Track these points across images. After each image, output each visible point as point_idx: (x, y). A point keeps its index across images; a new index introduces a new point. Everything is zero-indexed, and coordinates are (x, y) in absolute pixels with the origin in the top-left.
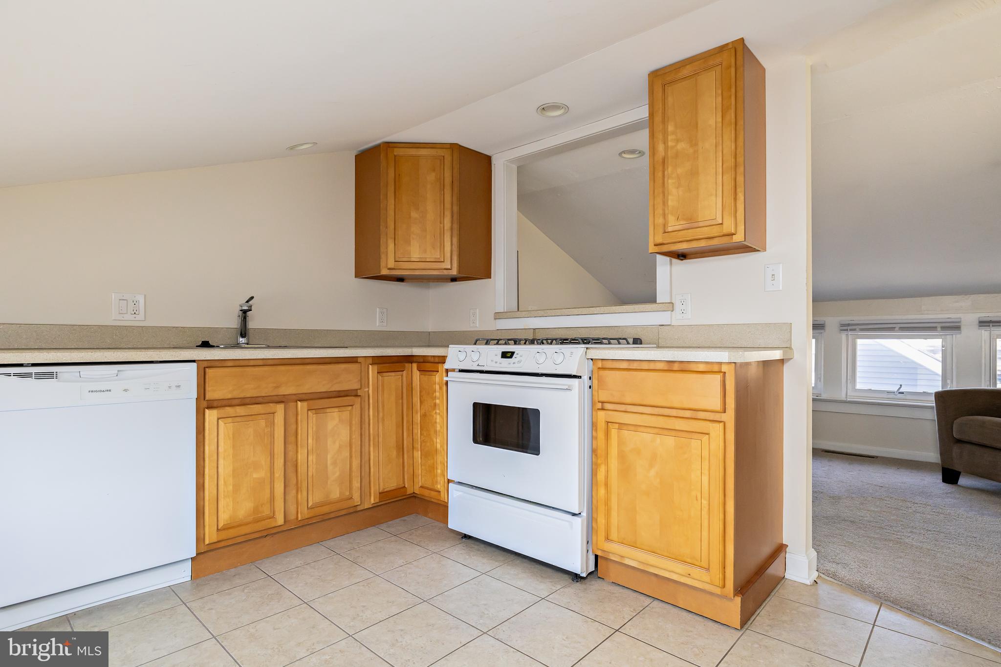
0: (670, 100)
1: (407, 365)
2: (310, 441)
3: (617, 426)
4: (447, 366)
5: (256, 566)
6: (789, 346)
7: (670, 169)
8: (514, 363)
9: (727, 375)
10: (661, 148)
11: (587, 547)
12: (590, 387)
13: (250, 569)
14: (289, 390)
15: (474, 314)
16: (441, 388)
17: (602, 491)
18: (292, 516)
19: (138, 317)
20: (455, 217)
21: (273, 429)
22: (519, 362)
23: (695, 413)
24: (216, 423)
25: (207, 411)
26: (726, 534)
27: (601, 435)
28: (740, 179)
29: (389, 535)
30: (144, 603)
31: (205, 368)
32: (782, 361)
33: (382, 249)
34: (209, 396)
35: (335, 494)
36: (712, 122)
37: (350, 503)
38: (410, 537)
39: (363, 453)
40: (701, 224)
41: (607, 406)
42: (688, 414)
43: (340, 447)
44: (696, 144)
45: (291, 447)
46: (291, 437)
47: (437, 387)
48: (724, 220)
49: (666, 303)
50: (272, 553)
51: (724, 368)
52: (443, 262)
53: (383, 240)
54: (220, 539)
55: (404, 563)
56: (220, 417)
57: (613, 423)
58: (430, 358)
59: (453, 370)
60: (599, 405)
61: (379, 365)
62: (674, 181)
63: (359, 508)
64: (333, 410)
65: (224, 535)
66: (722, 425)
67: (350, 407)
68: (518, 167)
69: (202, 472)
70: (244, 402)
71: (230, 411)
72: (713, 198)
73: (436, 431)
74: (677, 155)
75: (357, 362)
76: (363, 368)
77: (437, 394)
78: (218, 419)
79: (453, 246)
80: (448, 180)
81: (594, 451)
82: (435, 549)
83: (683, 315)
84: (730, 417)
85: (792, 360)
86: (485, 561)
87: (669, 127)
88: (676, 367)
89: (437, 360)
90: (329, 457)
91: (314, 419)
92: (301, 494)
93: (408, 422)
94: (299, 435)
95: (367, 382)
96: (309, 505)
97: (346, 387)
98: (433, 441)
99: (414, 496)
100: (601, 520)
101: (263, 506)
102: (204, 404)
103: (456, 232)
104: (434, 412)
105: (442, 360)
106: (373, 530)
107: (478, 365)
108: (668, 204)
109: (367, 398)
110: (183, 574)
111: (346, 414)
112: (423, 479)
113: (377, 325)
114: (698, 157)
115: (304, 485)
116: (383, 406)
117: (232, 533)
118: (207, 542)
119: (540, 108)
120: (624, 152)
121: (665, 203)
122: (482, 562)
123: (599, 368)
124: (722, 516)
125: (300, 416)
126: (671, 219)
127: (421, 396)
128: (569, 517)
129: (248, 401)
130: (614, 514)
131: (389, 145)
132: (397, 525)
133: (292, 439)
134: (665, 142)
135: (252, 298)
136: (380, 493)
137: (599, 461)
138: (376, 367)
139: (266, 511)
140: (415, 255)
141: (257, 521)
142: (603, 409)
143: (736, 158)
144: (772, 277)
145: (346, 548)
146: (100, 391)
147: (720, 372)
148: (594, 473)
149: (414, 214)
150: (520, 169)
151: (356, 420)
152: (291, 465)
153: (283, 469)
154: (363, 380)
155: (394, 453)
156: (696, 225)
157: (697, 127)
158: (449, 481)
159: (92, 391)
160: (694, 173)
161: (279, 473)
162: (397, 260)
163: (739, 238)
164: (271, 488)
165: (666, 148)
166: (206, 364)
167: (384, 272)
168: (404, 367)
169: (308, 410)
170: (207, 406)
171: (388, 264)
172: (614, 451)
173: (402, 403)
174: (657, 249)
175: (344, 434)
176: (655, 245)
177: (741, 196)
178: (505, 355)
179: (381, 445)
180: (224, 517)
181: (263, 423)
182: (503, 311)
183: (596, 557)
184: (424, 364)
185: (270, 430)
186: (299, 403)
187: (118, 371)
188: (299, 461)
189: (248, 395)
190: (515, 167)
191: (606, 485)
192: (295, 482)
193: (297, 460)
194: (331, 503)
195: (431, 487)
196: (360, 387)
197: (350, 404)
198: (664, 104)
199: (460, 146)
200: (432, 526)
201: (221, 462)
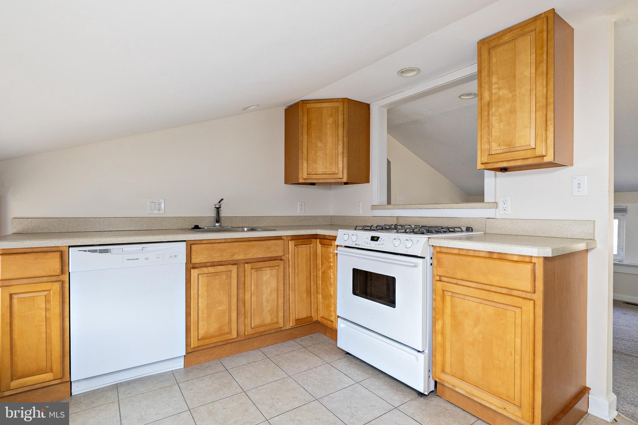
0: (494, 60)
1: (313, 240)
2: (253, 287)
3: (450, 294)
4: (337, 243)
5: (220, 362)
6: (592, 238)
7: (493, 110)
8: (379, 245)
9: (536, 265)
10: (486, 94)
11: (429, 374)
12: (431, 264)
13: (217, 364)
14: (239, 257)
15: (358, 206)
16: (333, 256)
17: (439, 338)
18: (242, 333)
19: (161, 212)
20: (345, 144)
21: (230, 280)
22: (382, 244)
23: (510, 292)
24: (197, 277)
25: (192, 270)
26: (535, 385)
27: (439, 299)
28: (551, 115)
29: (301, 347)
30: (157, 380)
31: (191, 244)
32: (587, 251)
33: (300, 167)
34: (194, 261)
35: (268, 320)
36: (527, 73)
37: (277, 326)
38: (313, 350)
39: (285, 295)
40: (518, 149)
41: (444, 279)
42: (504, 291)
43: (271, 291)
44: (515, 91)
45: (241, 291)
46: (241, 285)
47: (331, 255)
48: (537, 146)
49: (491, 203)
50: (230, 354)
51: (534, 260)
52: (337, 174)
53: (300, 161)
54: (199, 345)
55: (307, 369)
56: (199, 273)
57: (447, 291)
58: (327, 237)
59: (341, 246)
60: (438, 278)
61: (295, 241)
62: (497, 118)
63: (283, 329)
64: (267, 269)
65: (201, 343)
66: (532, 302)
67: (277, 267)
68: (387, 110)
69: (189, 305)
70: (214, 265)
71: (205, 270)
72: (528, 129)
73: (330, 284)
74: (499, 99)
75: (282, 239)
76: (285, 243)
77: (331, 260)
78: (198, 275)
79: (344, 164)
80: (341, 122)
81: (434, 309)
82: (328, 360)
83: (504, 211)
84: (539, 296)
85: (594, 250)
86: (359, 373)
87: (493, 79)
88: (495, 256)
89: (331, 238)
90: (264, 297)
91: (255, 274)
92: (247, 320)
93: (314, 276)
94: (246, 284)
95: (288, 251)
96: (252, 326)
97: (274, 255)
98: (329, 289)
99: (317, 322)
100: (439, 358)
101: (224, 326)
102: (190, 266)
103: (345, 155)
104: (330, 271)
105: (334, 238)
106: (292, 342)
107: (356, 244)
108: (492, 134)
109: (288, 261)
110: (180, 364)
111: (274, 272)
112: (323, 312)
113: (298, 212)
114: (515, 100)
115: (249, 314)
116: (298, 266)
117: (206, 342)
118: (192, 347)
119: (400, 72)
120: (463, 95)
121: (489, 133)
122: (357, 374)
123: (437, 252)
124: (531, 370)
125: (246, 272)
126: (494, 146)
127: (322, 260)
128: (416, 353)
129: (216, 264)
130: (448, 355)
131: (304, 102)
132: (306, 340)
133: (241, 286)
134: (490, 90)
135: (222, 199)
136: (296, 320)
137: (437, 317)
138: (293, 242)
139: (226, 330)
140: (320, 171)
141: (220, 335)
142: (440, 281)
143: (547, 99)
144: (578, 186)
145: (274, 354)
146: (133, 259)
147: (531, 262)
148: (434, 324)
149: (319, 144)
150: (389, 111)
151: (281, 274)
152: (241, 302)
153: (236, 304)
154: (286, 250)
155: (305, 295)
156: (514, 149)
157: (515, 78)
158: (338, 317)
159: (129, 260)
160: (513, 111)
161: (234, 307)
162: (309, 173)
163: (549, 158)
164: (229, 316)
165: (491, 94)
166: (192, 243)
167: (301, 181)
168: (311, 241)
169: (251, 269)
170: (193, 267)
171: (303, 175)
172: (448, 311)
173: (310, 265)
174: (483, 167)
175: (273, 283)
176: (481, 164)
177: (551, 128)
178: (374, 239)
179: (296, 291)
180: (202, 332)
181: (224, 277)
182: (376, 204)
183: (436, 382)
184: (324, 240)
185: (228, 281)
186: (246, 264)
187: (143, 248)
188: (246, 300)
189: (215, 260)
190: (385, 110)
191: (443, 334)
192: (243, 312)
193: (245, 299)
194: (265, 325)
195: (328, 318)
196: (283, 255)
197: (277, 265)
198: (489, 63)
199: (349, 99)
200: (328, 343)
201: (200, 300)
